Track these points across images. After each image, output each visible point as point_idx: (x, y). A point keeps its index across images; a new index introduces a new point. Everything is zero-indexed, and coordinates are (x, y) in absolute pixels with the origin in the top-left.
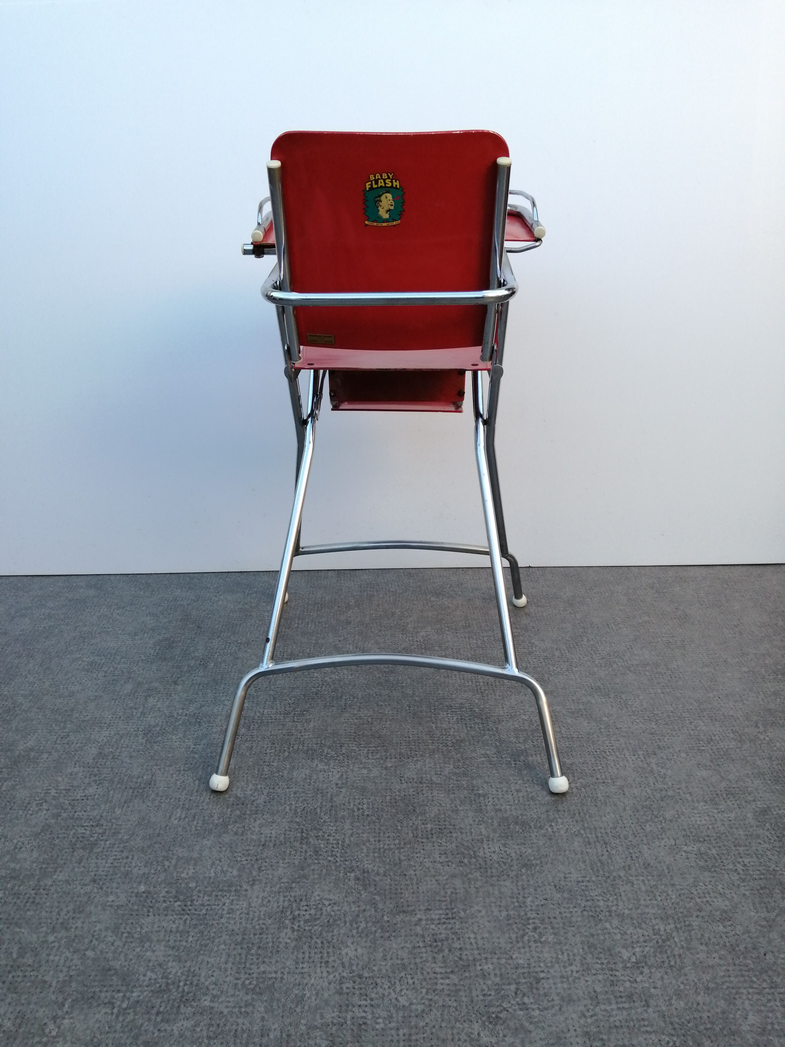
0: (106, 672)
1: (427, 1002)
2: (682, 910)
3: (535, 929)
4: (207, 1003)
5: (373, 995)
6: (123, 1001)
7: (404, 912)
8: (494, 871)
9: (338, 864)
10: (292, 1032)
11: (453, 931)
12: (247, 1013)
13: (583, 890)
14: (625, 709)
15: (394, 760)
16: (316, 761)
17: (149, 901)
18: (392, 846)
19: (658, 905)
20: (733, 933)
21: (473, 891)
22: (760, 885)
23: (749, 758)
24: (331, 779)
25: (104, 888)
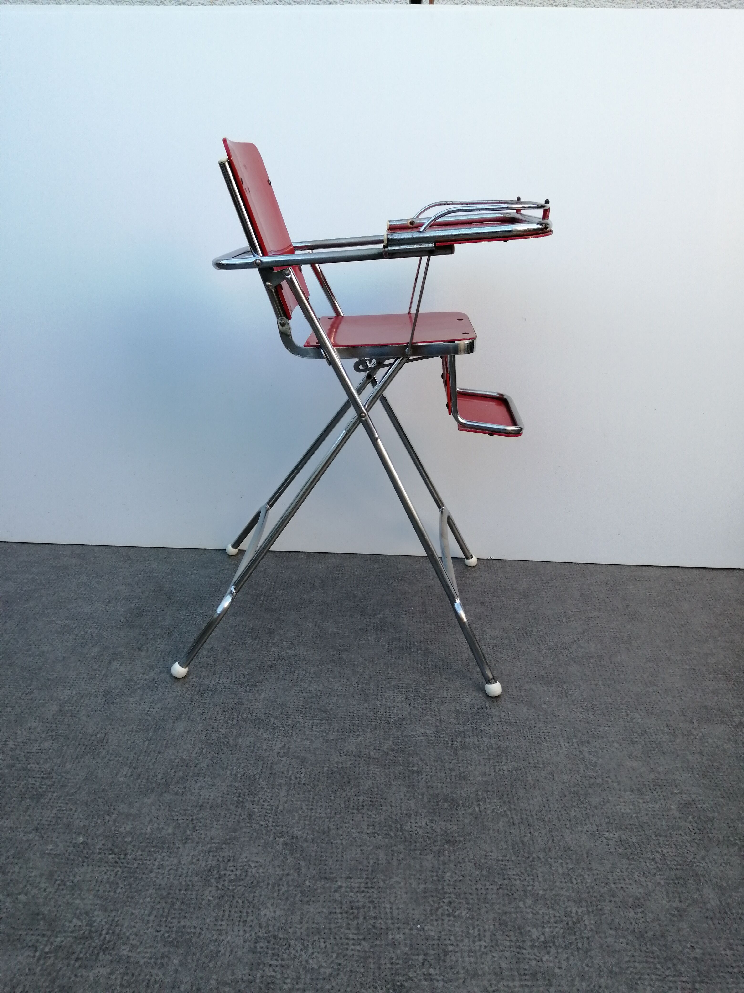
0: (77, 635)
1: (336, 967)
2: (595, 894)
3: (450, 903)
4: (125, 952)
5: (285, 956)
6: (46, 945)
7: (326, 878)
8: (418, 844)
9: (269, 829)
10: (203, 986)
11: (371, 899)
12: (162, 965)
13: (502, 869)
14: (565, 698)
15: (336, 733)
16: (262, 730)
17: (85, 852)
18: (323, 815)
19: (573, 888)
20: (643, 920)
21: (395, 863)
22: (675, 875)
23: (680, 752)
24: (274, 748)
25: (45, 836)
